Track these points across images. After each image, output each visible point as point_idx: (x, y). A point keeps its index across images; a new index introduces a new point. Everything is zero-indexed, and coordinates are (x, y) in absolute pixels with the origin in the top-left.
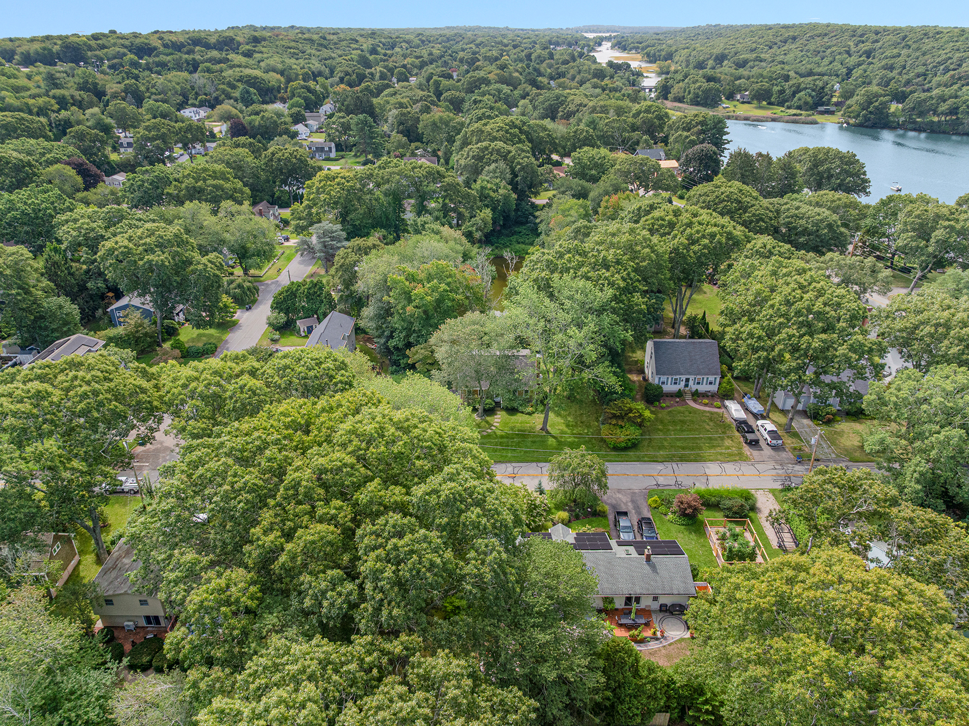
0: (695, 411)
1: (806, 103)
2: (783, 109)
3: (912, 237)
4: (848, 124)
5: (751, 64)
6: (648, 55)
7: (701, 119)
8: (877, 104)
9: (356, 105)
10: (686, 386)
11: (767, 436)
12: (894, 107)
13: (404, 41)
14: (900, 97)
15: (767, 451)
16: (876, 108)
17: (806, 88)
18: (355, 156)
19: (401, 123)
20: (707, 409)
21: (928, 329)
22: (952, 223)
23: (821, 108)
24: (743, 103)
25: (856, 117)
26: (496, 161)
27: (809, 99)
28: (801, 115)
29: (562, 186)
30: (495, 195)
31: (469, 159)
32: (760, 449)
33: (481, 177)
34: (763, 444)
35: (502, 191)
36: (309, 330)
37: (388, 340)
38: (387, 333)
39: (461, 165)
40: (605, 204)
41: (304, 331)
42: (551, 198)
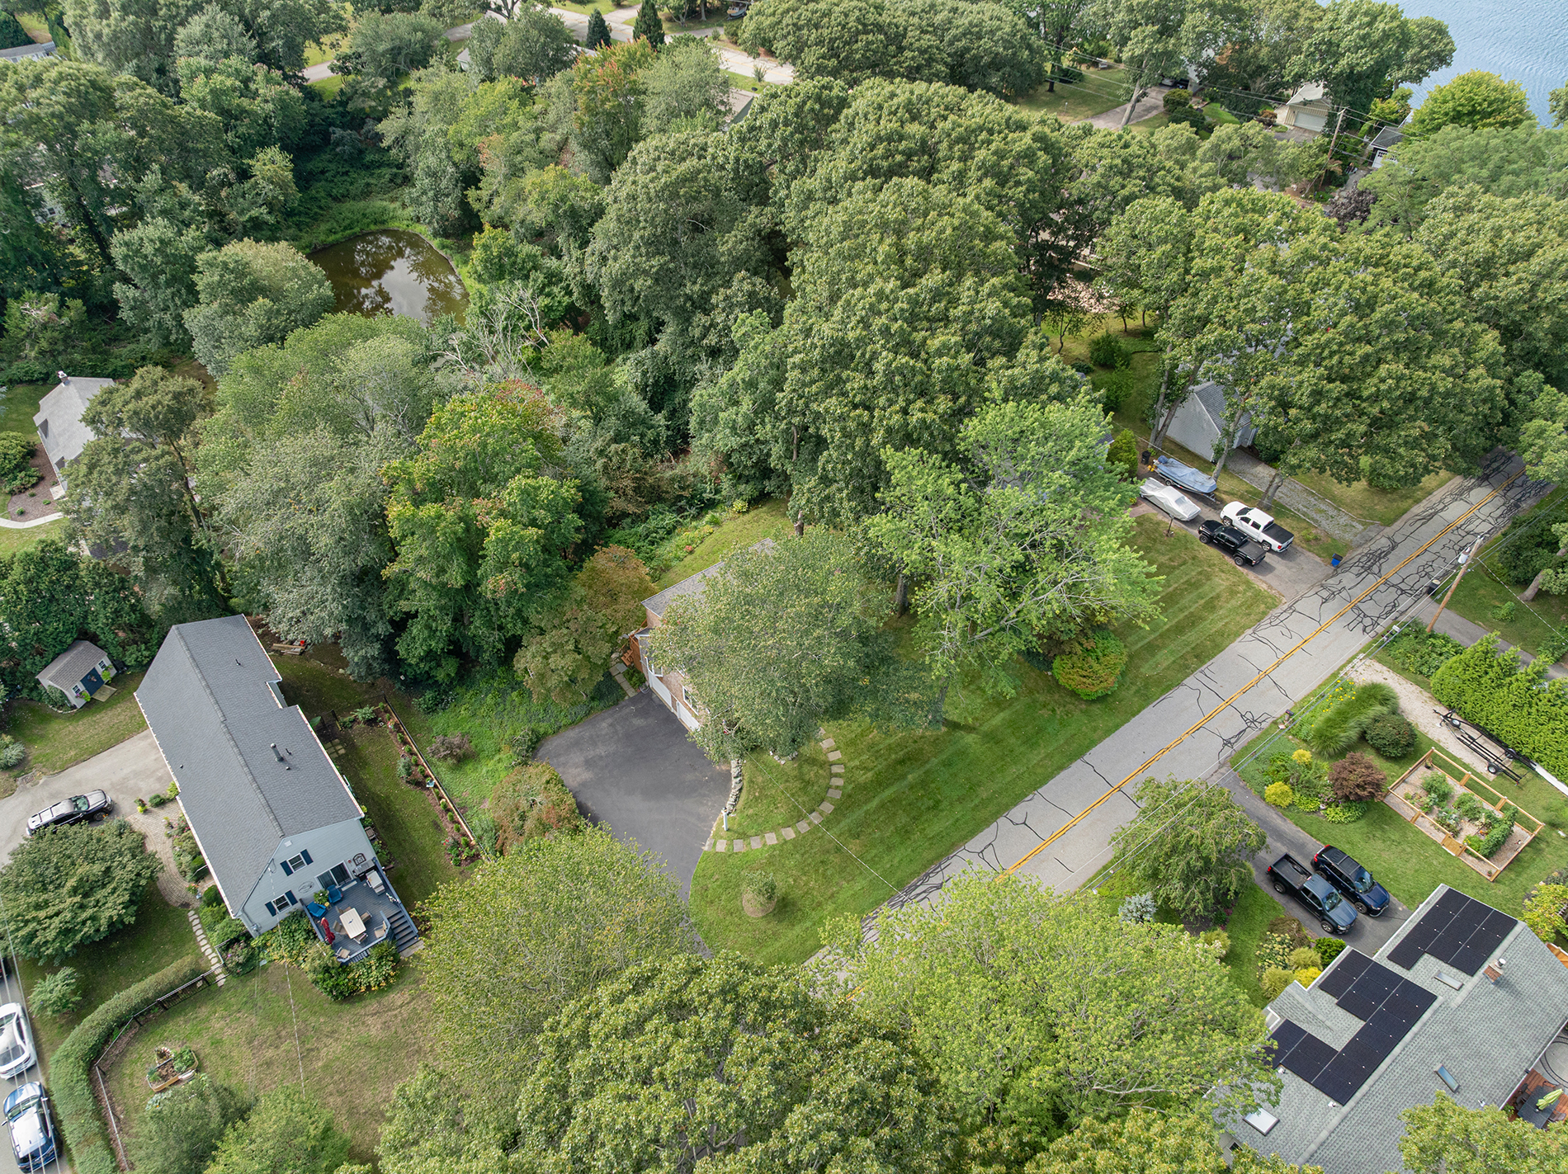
11: (1264, 538)
15: (1281, 567)
29: (378, 37)
30: (257, 106)
31: (115, 15)
32: (1269, 569)
33: (181, 62)
34: (1269, 558)
35: (268, 90)
36: (92, 682)
37: (388, 644)
38: (382, 629)
39: (98, 36)
40: (587, 85)
41: (79, 695)
42: (342, 67)
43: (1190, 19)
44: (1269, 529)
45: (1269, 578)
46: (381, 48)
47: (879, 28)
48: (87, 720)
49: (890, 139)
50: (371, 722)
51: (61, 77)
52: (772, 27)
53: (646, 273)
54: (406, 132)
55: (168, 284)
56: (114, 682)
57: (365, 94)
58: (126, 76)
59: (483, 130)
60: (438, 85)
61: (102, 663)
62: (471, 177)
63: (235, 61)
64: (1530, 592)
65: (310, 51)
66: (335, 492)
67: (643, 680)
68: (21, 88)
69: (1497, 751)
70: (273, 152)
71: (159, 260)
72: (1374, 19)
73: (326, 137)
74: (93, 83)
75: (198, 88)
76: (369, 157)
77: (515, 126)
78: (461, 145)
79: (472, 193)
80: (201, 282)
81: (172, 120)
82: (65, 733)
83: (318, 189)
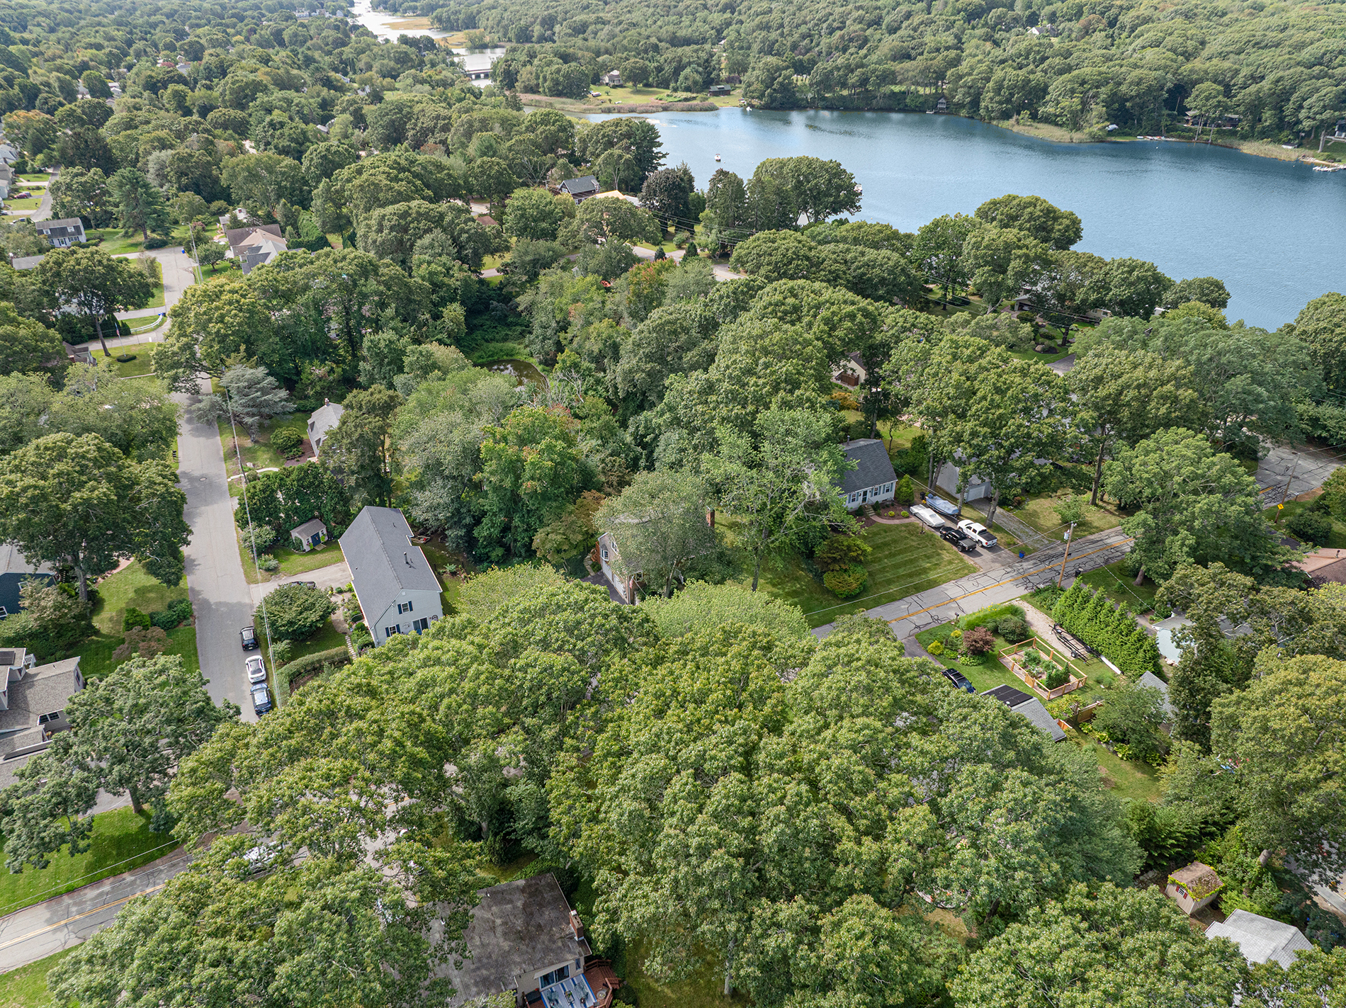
0: (888, 529)
1: (695, 83)
2: (668, 92)
3: (988, 271)
4: (752, 106)
5: (592, 28)
6: (439, 20)
7: (625, 129)
8: (780, 79)
9: (78, 148)
10: (864, 500)
11: (978, 538)
12: (800, 80)
13: (40, 13)
14: (801, 68)
15: (987, 555)
16: (781, 84)
17: (689, 63)
18: (126, 235)
19: (181, 174)
20: (897, 522)
21: (1132, 393)
22: (1024, 250)
23: (714, 88)
24: (615, 87)
25: (761, 97)
26: (429, 230)
27: (698, 77)
28: (694, 98)
29: (526, 253)
30: (452, 282)
31: (386, 231)
32: (979, 555)
33: (416, 257)
34: (978, 548)
35: (459, 274)
36: (316, 540)
37: (470, 529)
38: (468, 520)
39: (375, 242)
40: (635, 280)
41: (308, 544)
42: (504, 269)
43: (1012, 264)
44: (981, 533)
45: (977, 560)
46: (528, 258)
47: (808, 259)
48: (311, 556)
49: (776, 305)
50: (454, 574)
51: (355, 257)
52: (746, 255)
53: (643, 371)
54: (533, 304)
55: (389, 364)
56: (325, 543)
57: (514, 284)
58: (387, 260)
59: (575, 301)
60: (553, 278)
61: (323, 532)
62: (564, 326)
63: (444, 258)
64: (1139, 579)
65: (487, 259)
66: (456, 436)
67: (600, 568)
68: (335, 262)
69: (1079, 647)
70: (456, 306)
71: (386, 351)
72: (1133, 270)
73: (487, 308)
74: (370, 262)
75: (423, 270)
76: (510, 320)
77: (591, 300)
78: (561, 310)
79: (562, 335)
80: (406, 360)
81: (406, 285)
82: (296, 560)
83: (478, 335)
